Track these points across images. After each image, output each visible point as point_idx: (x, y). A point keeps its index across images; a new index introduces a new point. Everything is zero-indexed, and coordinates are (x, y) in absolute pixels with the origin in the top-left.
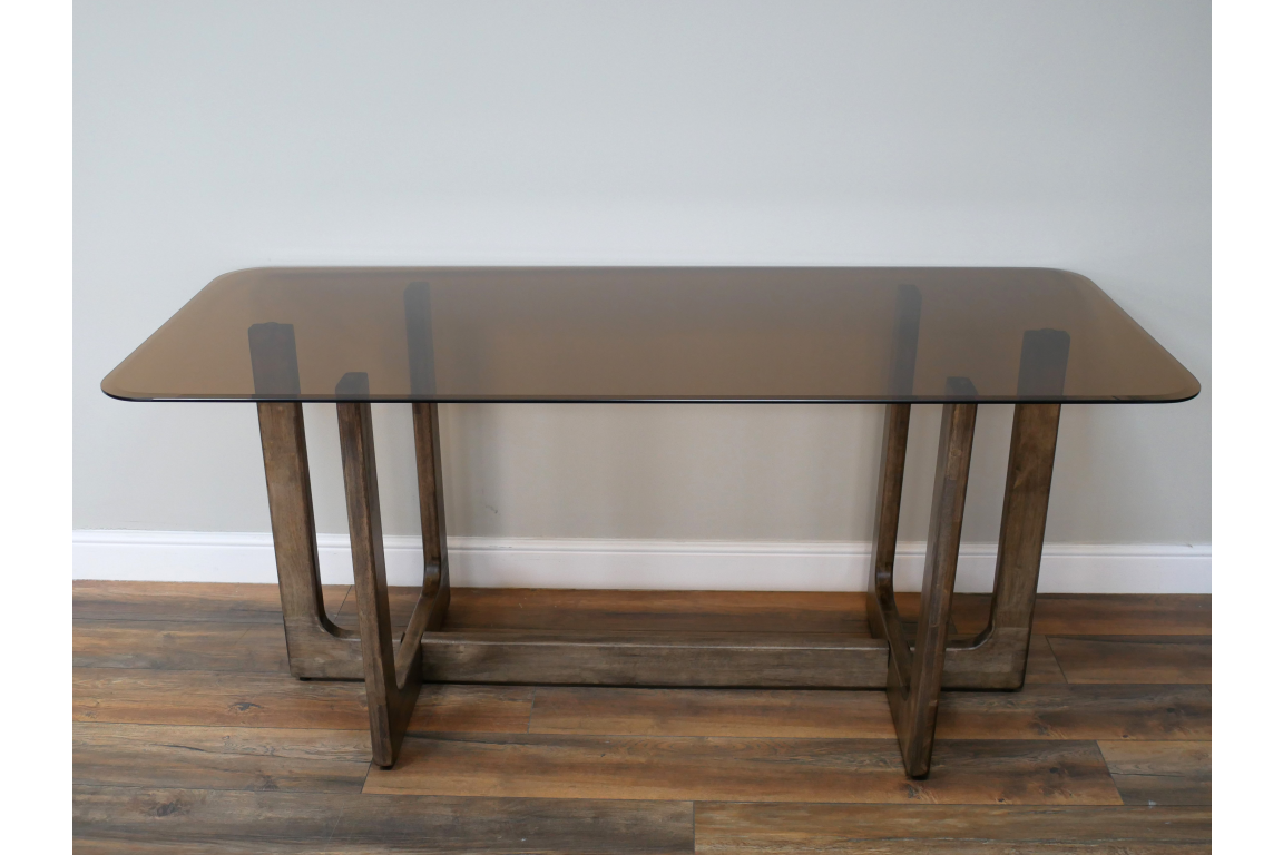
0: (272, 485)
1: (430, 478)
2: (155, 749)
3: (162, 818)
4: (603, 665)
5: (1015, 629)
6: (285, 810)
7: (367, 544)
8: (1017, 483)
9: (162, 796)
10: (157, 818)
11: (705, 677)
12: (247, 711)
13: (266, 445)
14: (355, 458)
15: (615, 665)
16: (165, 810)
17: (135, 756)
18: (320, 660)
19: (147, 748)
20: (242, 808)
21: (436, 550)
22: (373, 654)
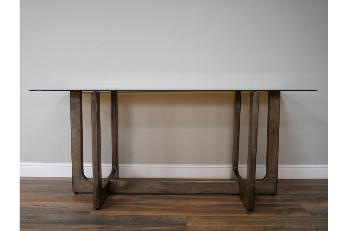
0: (72, 133)
1: (115, 141)
2: (30, 206)
3: (29, 219)
4: (160, 188)
5: (273, 175)
6: (66, 217)
7: (96, 136)
8: (270, 131)
9: (30, 215)
10: (28, 219)
11: (189, 191)
12: (59, 199)
13: (72, 122)
14: (95, 111)
15: (163, 187)
16: (30, 218)
17: (24, 207)
18: (81, 187)
19: (28, 206)
20: (54, 217)
21: (115, 162)
22: (96, 171)
